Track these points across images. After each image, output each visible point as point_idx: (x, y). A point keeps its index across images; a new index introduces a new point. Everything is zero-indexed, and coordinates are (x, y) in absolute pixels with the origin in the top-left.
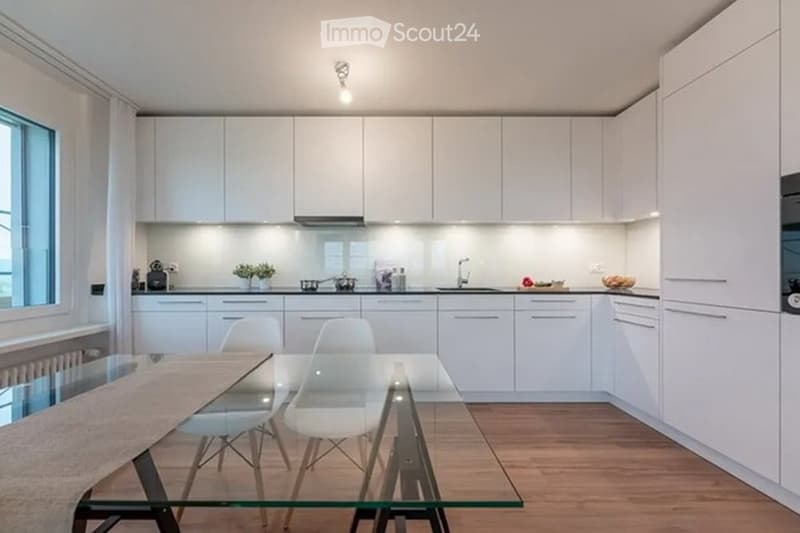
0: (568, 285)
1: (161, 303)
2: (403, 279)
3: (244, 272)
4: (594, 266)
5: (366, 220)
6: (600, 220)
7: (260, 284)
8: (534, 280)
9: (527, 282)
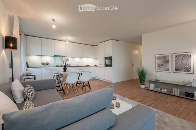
0: (91, 65)
1: (33, 69)
2: (70, 65)
3: (43, 64)
4: (93, 63)
5: (66, 56)
6: (93, 58)
7: (47, 66)
8: (87, 65)
9: (86, 65)
